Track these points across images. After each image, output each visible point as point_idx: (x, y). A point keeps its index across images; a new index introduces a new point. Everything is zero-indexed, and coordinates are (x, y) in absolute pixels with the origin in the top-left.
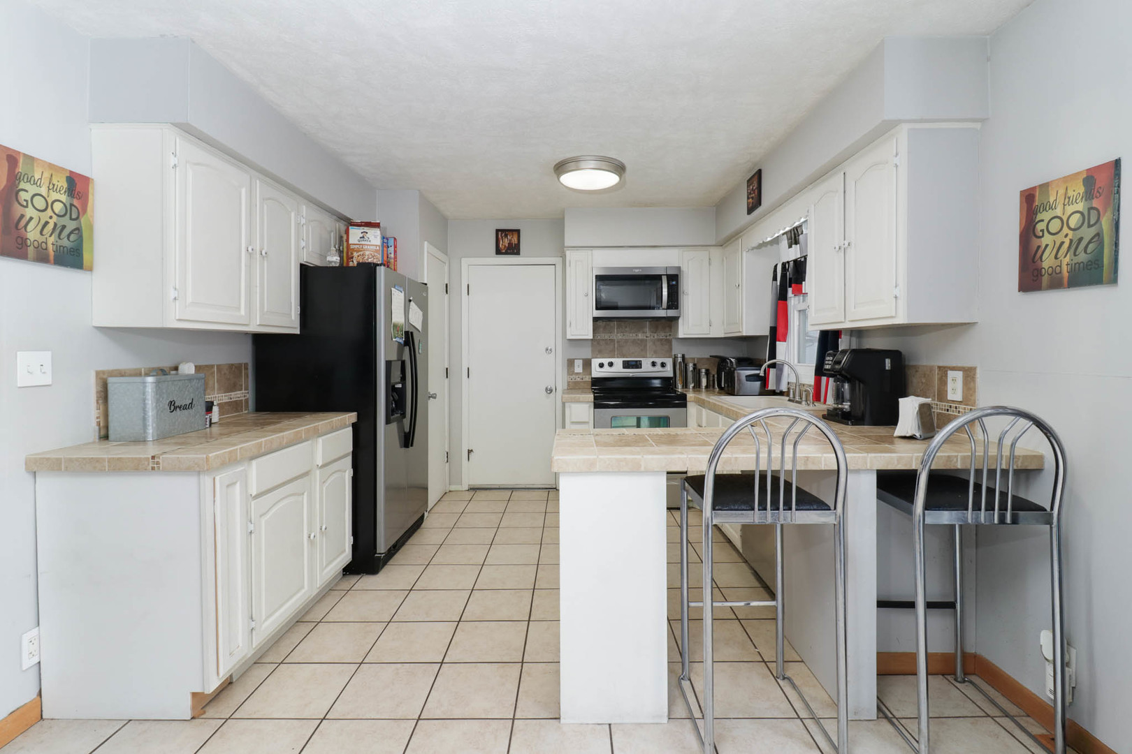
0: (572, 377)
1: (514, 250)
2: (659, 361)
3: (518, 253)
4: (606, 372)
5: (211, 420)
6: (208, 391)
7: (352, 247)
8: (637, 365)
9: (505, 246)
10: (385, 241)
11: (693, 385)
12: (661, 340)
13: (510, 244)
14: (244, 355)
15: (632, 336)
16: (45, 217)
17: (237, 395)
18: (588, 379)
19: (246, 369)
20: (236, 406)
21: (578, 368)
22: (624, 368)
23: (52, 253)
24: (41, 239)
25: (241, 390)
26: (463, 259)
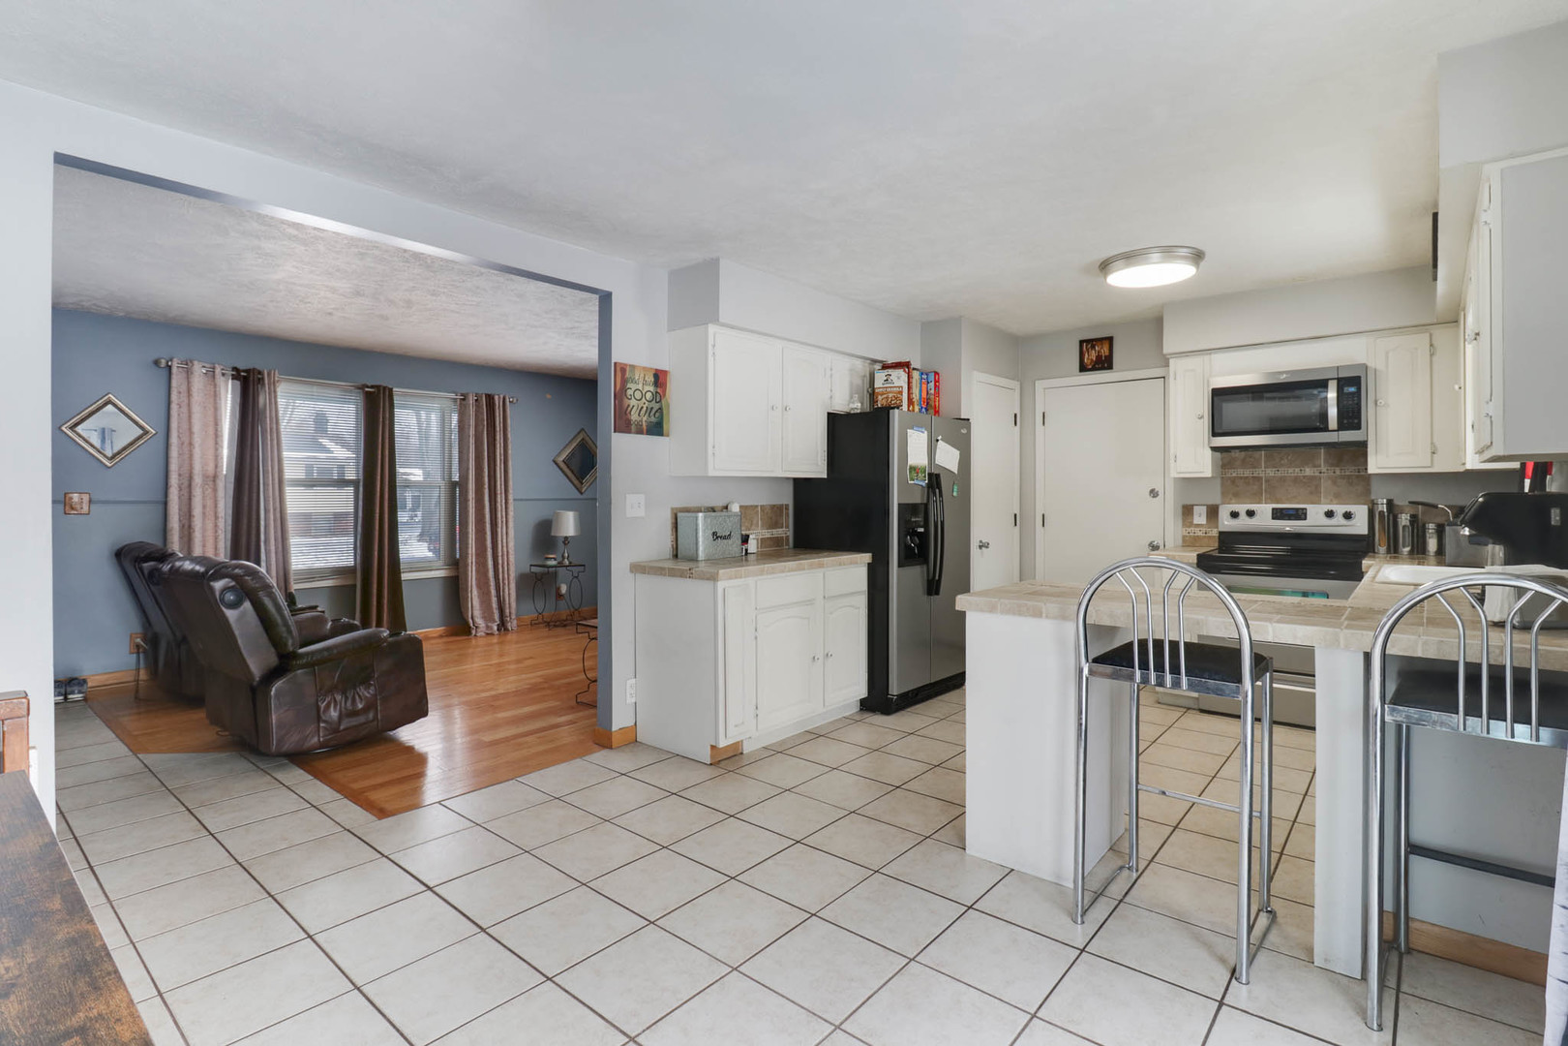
0: (1189, 530)
1: (1105, 363)
2: (1340, 509)
3: (1110, 367)
4: (1243, 524)
5: (746, 550)
6: (753, 527)
7: (877, 391)
8: (1300, 515)
9: (1092, 360)
10: (925, 376)
11: (1408, 549)
12: (1349, 477)
13: (1099, 357)
14: (786, 498)
15: (1293, 472)
16: (641, 403)
17: (778, 532)
18: (1214, 533)
19: (787, 509)
20: (777, 542)
21: (1200, 517)
22: (1273, 518)
23: (645, 428)
24: (639, 419)
25: (782, 527)
26: (1037, 382)
